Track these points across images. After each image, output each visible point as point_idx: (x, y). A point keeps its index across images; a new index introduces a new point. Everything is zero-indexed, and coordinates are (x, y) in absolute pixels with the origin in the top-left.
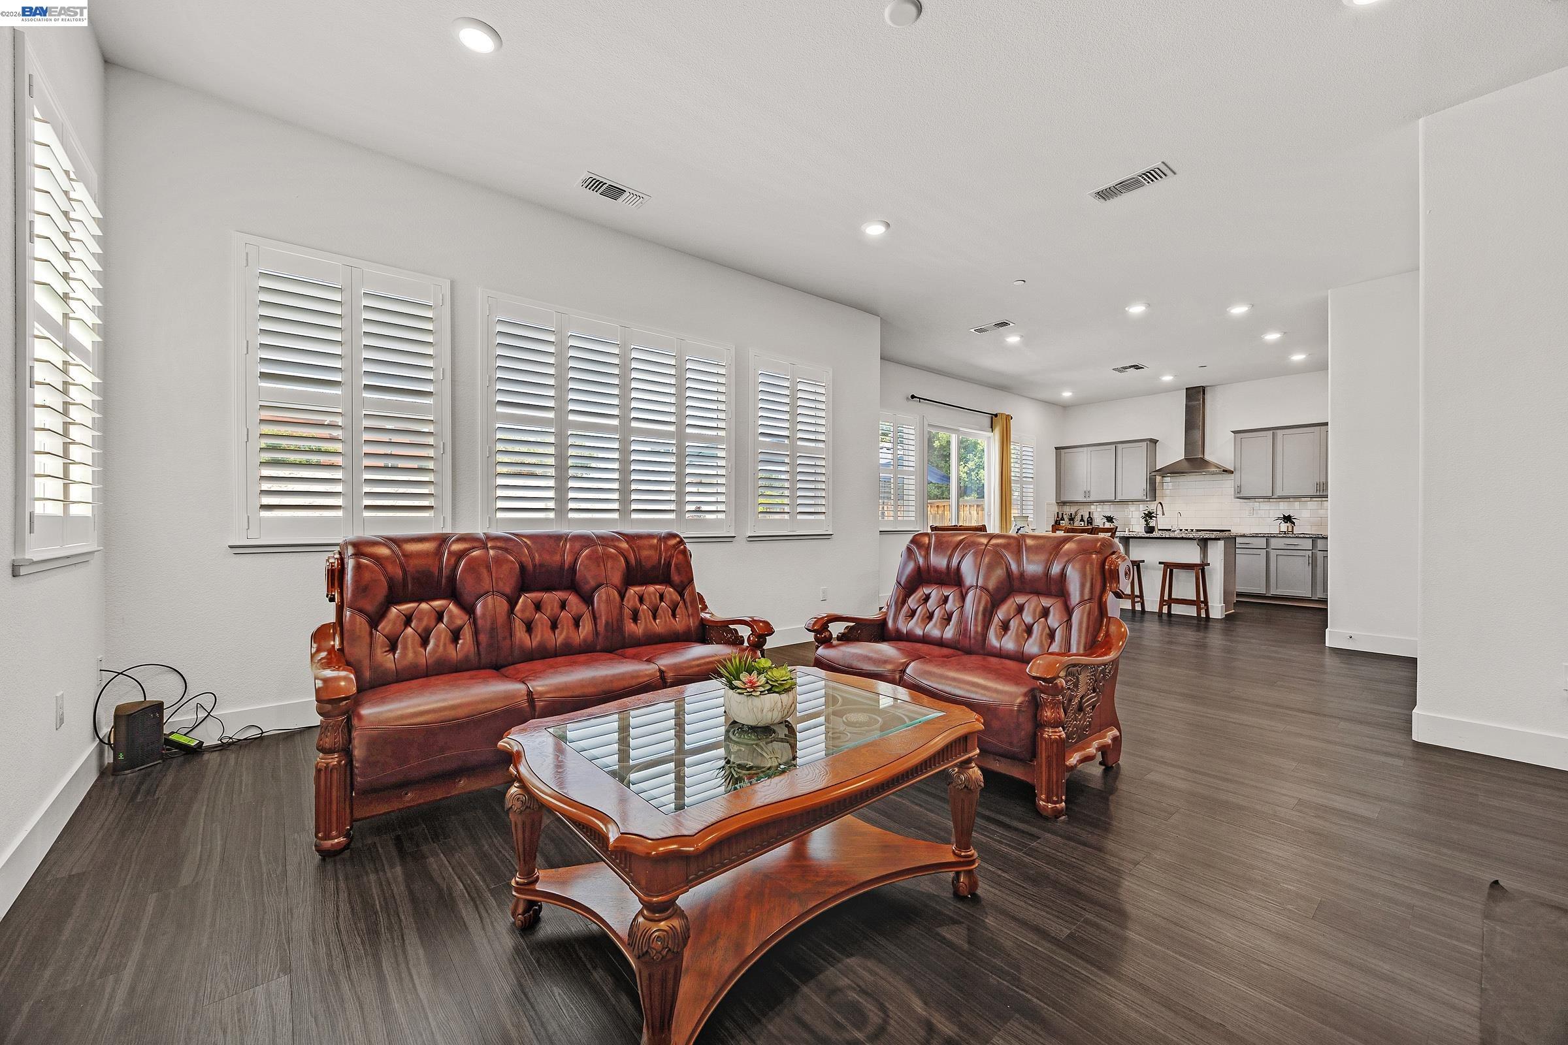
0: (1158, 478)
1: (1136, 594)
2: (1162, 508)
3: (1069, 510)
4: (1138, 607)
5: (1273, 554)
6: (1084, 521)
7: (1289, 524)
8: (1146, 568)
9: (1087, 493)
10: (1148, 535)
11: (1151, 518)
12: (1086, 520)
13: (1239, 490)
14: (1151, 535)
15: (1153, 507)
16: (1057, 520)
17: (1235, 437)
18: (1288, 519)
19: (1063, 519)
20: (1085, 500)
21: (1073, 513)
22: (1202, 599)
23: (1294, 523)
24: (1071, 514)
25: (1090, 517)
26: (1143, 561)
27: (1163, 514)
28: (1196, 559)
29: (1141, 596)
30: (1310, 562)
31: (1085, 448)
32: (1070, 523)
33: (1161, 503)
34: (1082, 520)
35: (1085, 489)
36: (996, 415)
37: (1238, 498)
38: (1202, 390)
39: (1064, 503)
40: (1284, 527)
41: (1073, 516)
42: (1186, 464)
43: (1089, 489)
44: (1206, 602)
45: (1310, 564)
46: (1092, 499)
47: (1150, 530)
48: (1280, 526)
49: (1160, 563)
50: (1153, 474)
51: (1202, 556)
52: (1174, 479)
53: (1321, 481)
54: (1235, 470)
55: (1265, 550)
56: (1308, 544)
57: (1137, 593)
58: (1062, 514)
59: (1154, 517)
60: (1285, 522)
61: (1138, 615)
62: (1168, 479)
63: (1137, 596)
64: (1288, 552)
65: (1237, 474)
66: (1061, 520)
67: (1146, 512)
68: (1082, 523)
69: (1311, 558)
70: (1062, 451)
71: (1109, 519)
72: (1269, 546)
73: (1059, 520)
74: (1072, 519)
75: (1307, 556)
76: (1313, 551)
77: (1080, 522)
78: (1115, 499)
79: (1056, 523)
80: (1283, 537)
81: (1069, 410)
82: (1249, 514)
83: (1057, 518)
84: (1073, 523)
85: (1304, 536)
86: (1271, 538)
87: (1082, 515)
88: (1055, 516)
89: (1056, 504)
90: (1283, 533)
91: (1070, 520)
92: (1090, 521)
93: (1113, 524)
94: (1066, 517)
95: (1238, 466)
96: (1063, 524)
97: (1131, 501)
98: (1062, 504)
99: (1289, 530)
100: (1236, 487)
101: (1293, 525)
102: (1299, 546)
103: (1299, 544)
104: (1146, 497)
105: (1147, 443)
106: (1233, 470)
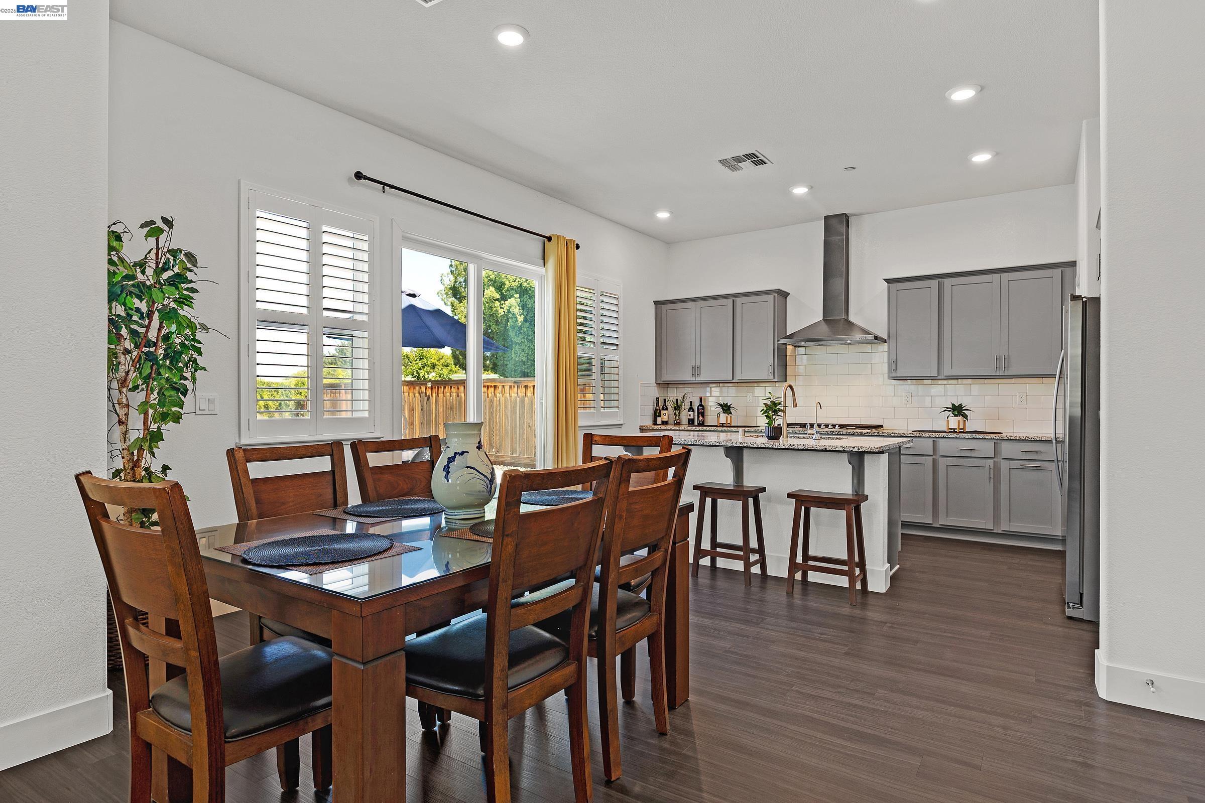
0: (790, 349)
1: (751, 546)
2: (794, 395)
3: (674, 394)
4: (756, 570)
5: (942, 463)
6: (693, 411)
7: (960, 418)
8: (769, 500)
9: (696, 370)
10: (771, 443)
11: (776, 412)
12: (696, 408)
13: (894, 365)
14: (775, 444)
15: (778, 392)
16: (656, 410)
17: (889, 288)
18: (958, 410)
19: (665, 408)
20: (693, 379)
21: (680, 399)
22: (857, 559)
23: (965, 416)
24: (677, 400)
25: (701, 405)
26: (763, 490)
27: (795, 405)
28: (844, 487)
29: (761, 551)
30: (992, 476)
31: (693, 304)
32: (675, 414)
33: (791, 387)
34: (691, 409)
35: (694, 364)
36: (549, 239)
37: (893, 378)
38: (844, 219)
39: (669, 384)
40: (954, 422)
41: (679, 404)
42: (824, 328)
43: (698, 363)
44: (862, 565)
45: (992, 480)
46: (702, 378)
47: (775, 433)
48: (948, 422)
49: (790, 496)
50: (782, 341)
51: (855, 481)
52: (810, 351)
53: (1002, 354)
54: (889, 336)
55: (931, 458)
56: (987, 449)
57: (754, 543)
58: (665, 400)
59: (780, 410)
60: (955, 416)
61: (755, 583)
62: (801, 351)
63: (754, 551)
64: (961, 462)
65: (892, 343)
66: (663, 409)
67: (769, 403)
68: (691, 413)
69: (992, 471)
70: (665, 307)
71: (726, 408)
72: (938, 452)
73: (659, 409)
74: (677, 407)
75: (987, 467)
76: (995, 459)
77: (689, 411)
78: (733, 379)
79: (656, 414)
80: (953, 438)
81: (668, 243)
82: (907, 403)
83: (656, 406)
84: (679, 413)
85: (981, 436)
86: (937, 440)
87: (691, 402)
88: (654, 402)
89: (655, 385)
90: (953, 431)
91: (675, 409)
92: (702, 411)
93: (730, 415)
94: (670, 405)
95: (893, 331)
96: (665, 414)
97: (756, 382)
98: (664, 385)
99: (959, 426)
100: (890, 362)
101: (964, 419)
102: (976, 452)
103: (977, 449)
104: (773, 376)
105: (774, 296)
106: (886, 337)
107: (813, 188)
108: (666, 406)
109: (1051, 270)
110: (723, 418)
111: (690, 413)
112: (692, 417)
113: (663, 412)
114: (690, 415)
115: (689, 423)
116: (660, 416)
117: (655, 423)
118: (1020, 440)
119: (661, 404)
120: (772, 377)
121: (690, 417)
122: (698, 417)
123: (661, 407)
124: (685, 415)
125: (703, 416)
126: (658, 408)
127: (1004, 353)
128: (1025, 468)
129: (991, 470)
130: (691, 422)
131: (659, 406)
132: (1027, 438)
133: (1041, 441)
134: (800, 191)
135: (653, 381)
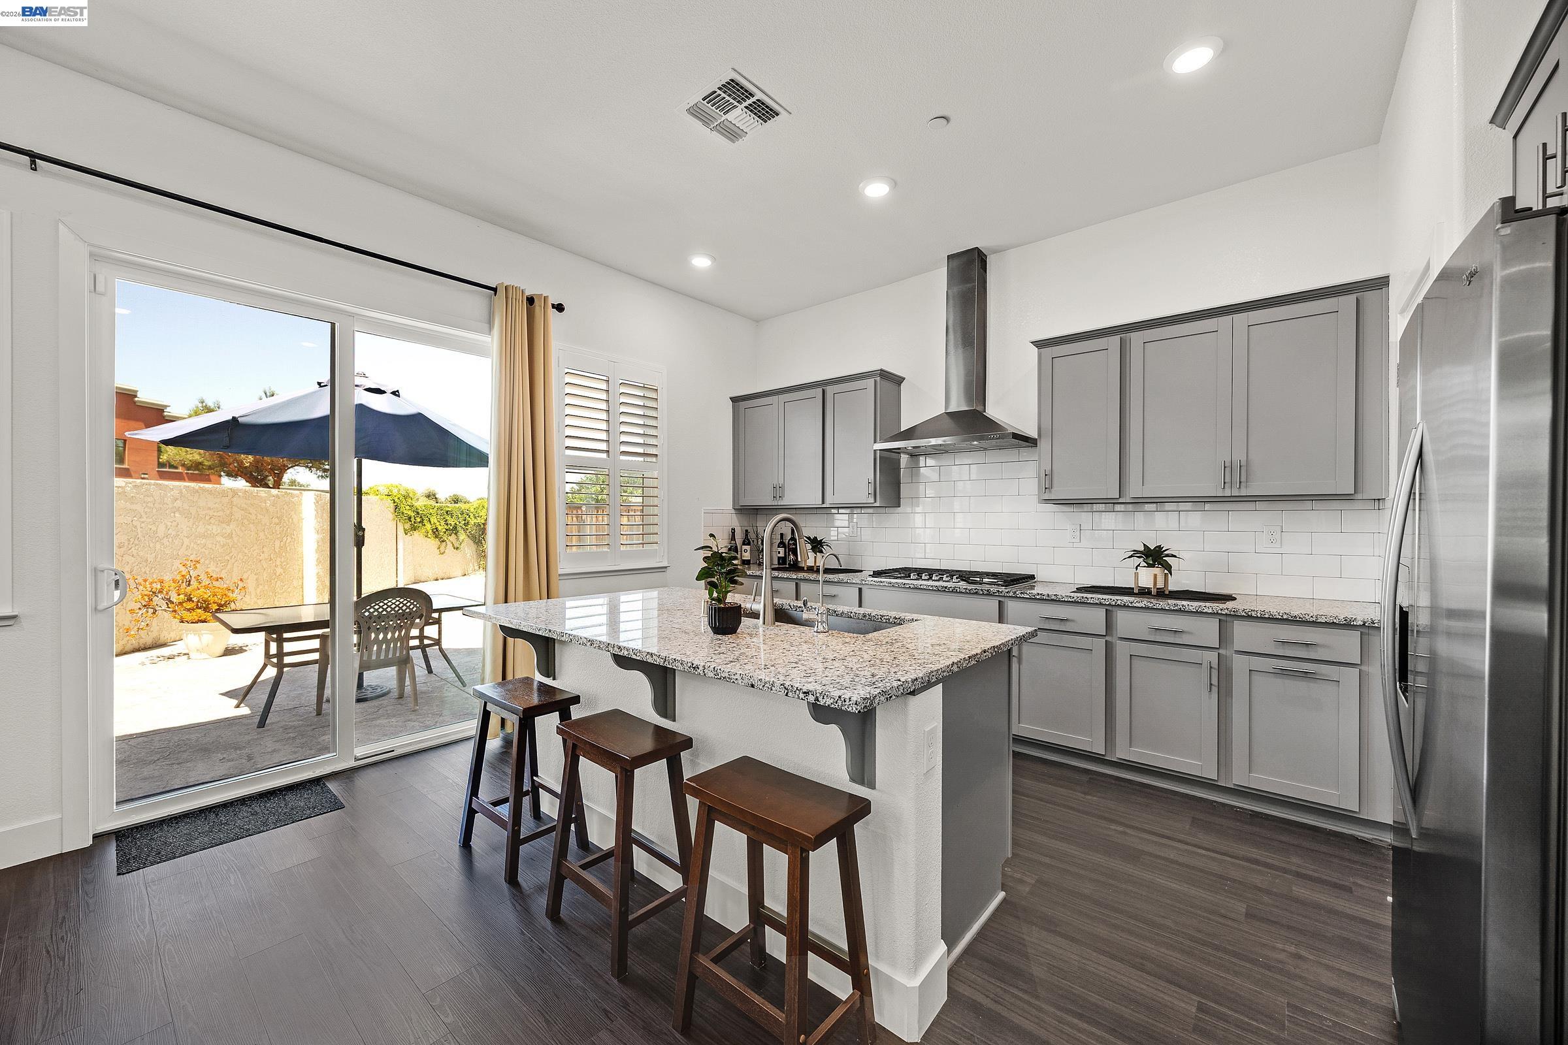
0: (904, 459)
5: (1122, 651)
7: (1157, 570)
9: (777, 491)
13: (1048, 481)
17: (1040, 355)
18: (1154, 556)
20: (774, 504)
23: (1168, 567)
30: (1215, 681)
31: (775, 398)
35: (775, 482)
36: (496, 291)
37: (1047, 501)
38: (979, 257)
40: (1147, 577)
43: (781, 482)
45: (1215, 689)
46: (786, 501)
48: (1136, 575)
50: (880, 446)
53: (1236, 458)
54: (1039, 436)
55: (1103, 641)
56: (1206, 631)
58: (746, 531)
60: (1150, 566)
64: (1158, 651)
65: (1044, 445)
69: (1215, 673)
70: (743, 404)
71: (815, 545)
72: (1114, 632)
75: (1205, 665)
76: (1221, 651)
78: (823, 503)
80: (1142, 607)
81: (757, 321)
82: (1074, 540)
83: (732, 539)
85: (1194, 605)
86: (1114, 609)
88: (728, 535)
89: (733, 511)
90: (1144, 592)
93: (820, 554)
95: (1046, 424)
96: (744, 550)
98: (742, 511)
99: (1155, 583)
100: (1042, 476)
101: (1166, 572)
102: (1185, 635)
103: (1185, 629)
104: (873, 498)
105: (875, 381)
106: (1033, 434)
107: (894, 184)
108: (748, 540)
109: (1336, 299)
110: (811, 560)
111: (780, 549)
118: (1272, 619)
119: (740, 536)
120: (872, 500)
121: (779, 555)
125: (795, 553)
127: (1239, 456)
128: (1283, 673)
129: (1213, 670)
131: (735, 540)
132: (1285, 617)
133: (1315, 623)
134: (876, 190)
135: (729, 505)
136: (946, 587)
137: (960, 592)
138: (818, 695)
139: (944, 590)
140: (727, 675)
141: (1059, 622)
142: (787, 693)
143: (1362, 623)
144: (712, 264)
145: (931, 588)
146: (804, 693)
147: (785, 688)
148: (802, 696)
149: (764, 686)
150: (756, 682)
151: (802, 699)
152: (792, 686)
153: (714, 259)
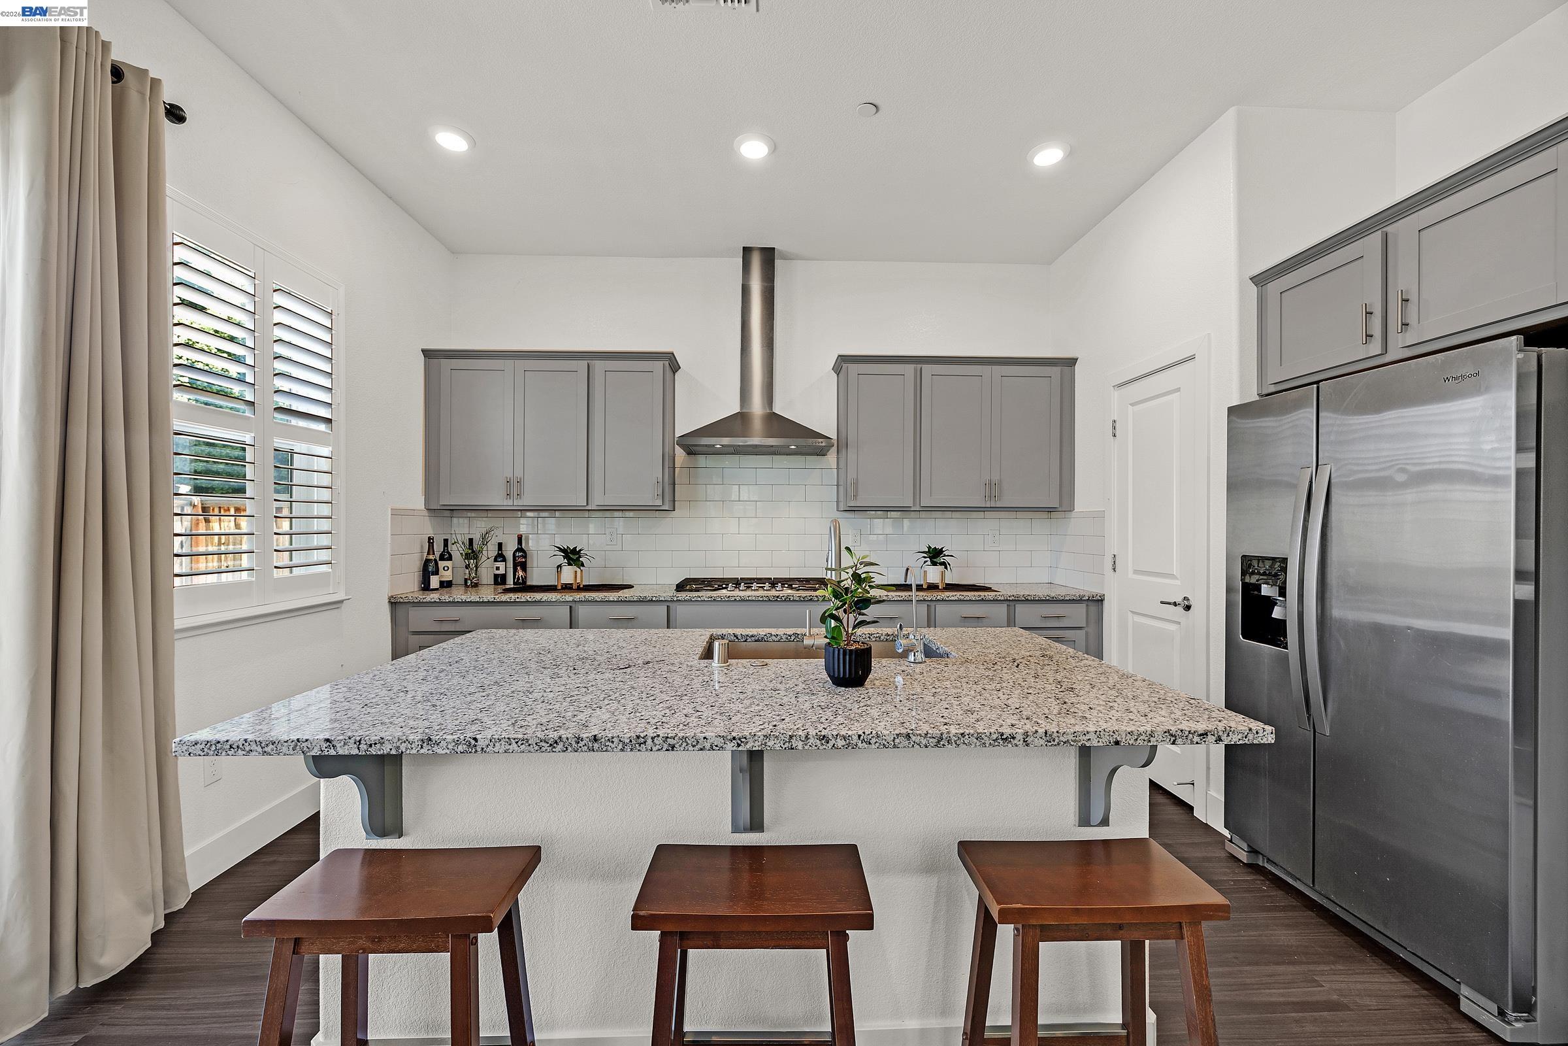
3: (462, 530)
6: (504, 560)
7: (938, 566)
9: (513, 486)
12: (510, 557)
13: (854, 490)
16: (427, 561)
18: (935, 555)
19: (446, 556)
20: (507, 502)
21: (477, 538)
23: (947, 564)
24: (471, 540)
25: (520, 549)
31: (508, 364)
32: (467, 567)
34: (500, 557)
35: (510, 475)
39: (453, 511)
40: (936, 574)
41: (475, 547)
43: (519, 474)
46: (527, 500)
48: (929, 573)
58: (446, 541)
60: (933, 564)
65: (850, 455)
66: (442, 558)
68: (501, 565)
70: (447, 363)
71: (572, 556)
73: (435, 560)
74: (472, 554)
77: (496, 560)
78: (588, 504)
79: (428, 570)
81: (455, 252)
83: (428, 554)
84: (477, 567)
86: (934, 603)
87: (500, 545)
88: (422, 546)
89: (426, 513)
90: (932, 587)
91: (467, 556)
92: (521, 561)
93: (582, 568)
94: (456, 551)
95: (853, 436)
96: (446, 569)
97: (622, 510)
98: (442, 512)
99: (942, 579)
100: (848, 483)
101: (945, 569)
102: (984, 620)
103: (985, 615)
104: (662, 499)
105: (664, 365)
107: (774, 149)
108: (448, 552)
109: (1050, 367)
110: (568, 575)
111: (498, 564)
112: (502, 571)
113: (442, 564)
114: (498, 568)
115: (496, 583)
116: (436, 573)
117: (426, 587)
119: (438, 548)
120: (659, 502)
121: (498, 572)
122: (515, 571)
123: (437, 555)
124: (487, 571)
125: (524, 569)
126: (431, 557)
127: (995, 477)
130: (500, 580)
131: (434, 554)
132: (1047, 598)
133: (1063, 601)
134: (754, 150)
135: (419, 503)
136: (778, 597)
137: (794, 601)
138: (1221, 733)
139: (777, 599)
140: (1071, 737)
141: (888, 620)
142: (1174, 741)
143: (1087, 598)
144: (468, 150)
145: (761, 599)
146: (1200, 735)
147: (1172, 735)
148: (1196, 739)
149: (1137, 740)
150: (1124, 736)
151: (1197, 743)
152: (1182, 731)
153: (473, 142)
